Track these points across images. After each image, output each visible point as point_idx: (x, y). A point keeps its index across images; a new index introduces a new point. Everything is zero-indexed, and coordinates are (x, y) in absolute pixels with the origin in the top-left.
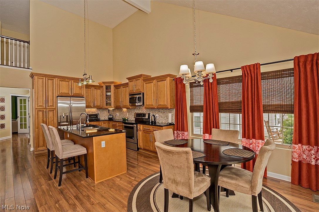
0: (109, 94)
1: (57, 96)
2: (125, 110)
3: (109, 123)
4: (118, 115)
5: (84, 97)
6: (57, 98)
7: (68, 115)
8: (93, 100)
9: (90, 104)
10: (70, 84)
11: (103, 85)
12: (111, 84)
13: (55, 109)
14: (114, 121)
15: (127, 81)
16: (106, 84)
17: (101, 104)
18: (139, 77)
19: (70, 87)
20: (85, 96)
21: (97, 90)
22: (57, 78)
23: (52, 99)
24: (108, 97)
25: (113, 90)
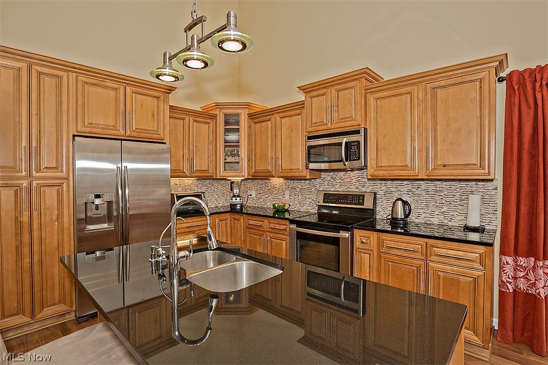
0: (232, 137)
1: (74, 136)
2: (277, 181)
3: (235, 219)
4: (254, 195)
5: (165, 143)
6: (74, 140)
7: (114, 199)
8: (189, 154)
9: (182, 164)
10: (122, 98)
11: (217, 112)
12: (240, 111)
13: (67, 179)
14: (245, 214)
15: (301, 97)
16: (225, 111)
17: (210, 166)
18: (353, 80)
19: (122, 107)
20: (167, 140)
21: (199, 124)
22: (74, 74)
23: (54, 146)
24: (232, 148)
25: (246, 128)
